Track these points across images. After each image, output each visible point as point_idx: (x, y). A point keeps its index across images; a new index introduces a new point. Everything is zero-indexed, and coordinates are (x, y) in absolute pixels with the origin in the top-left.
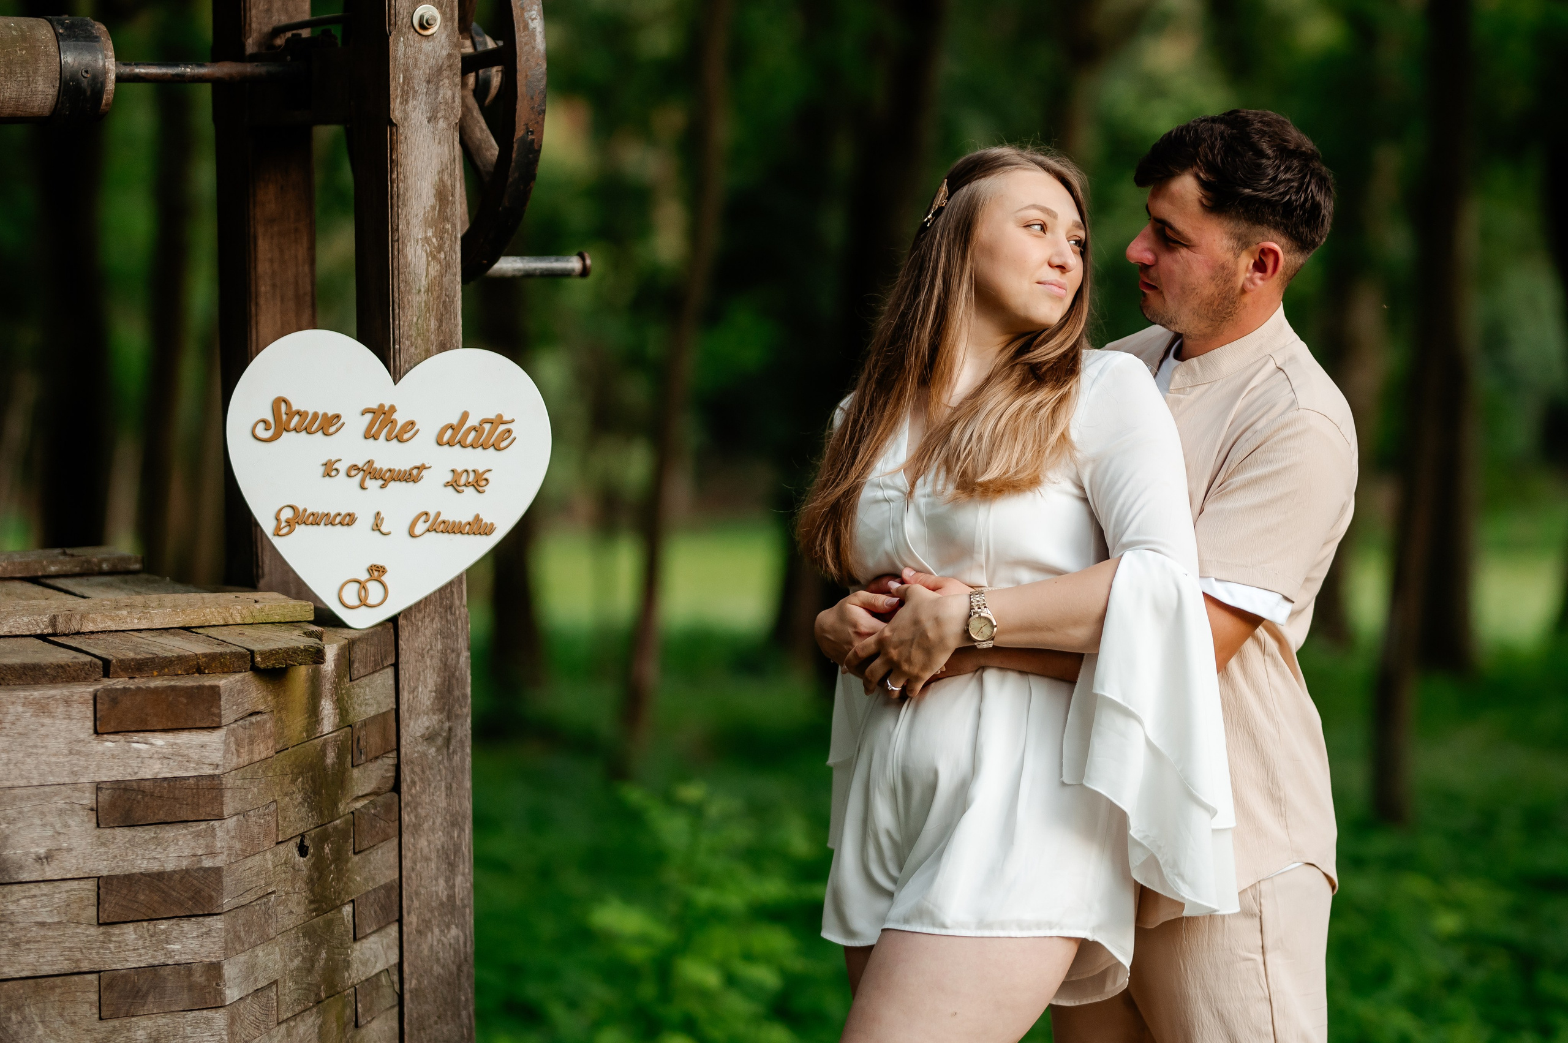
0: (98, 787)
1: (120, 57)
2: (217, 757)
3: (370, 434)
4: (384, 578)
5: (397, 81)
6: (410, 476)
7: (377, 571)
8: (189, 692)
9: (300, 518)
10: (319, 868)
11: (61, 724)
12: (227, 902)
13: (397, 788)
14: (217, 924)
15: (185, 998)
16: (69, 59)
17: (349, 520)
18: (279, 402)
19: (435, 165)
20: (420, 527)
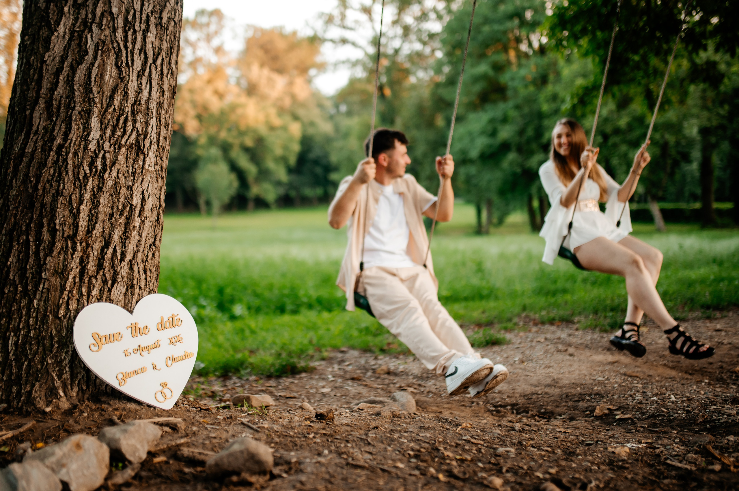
3: (134, 336)
4: (168, 386)
6: (156, 346)
7: (164, 385)
9: (127, 375)
17: (144, 369)
18: (94, 335)
20: (169, 362)
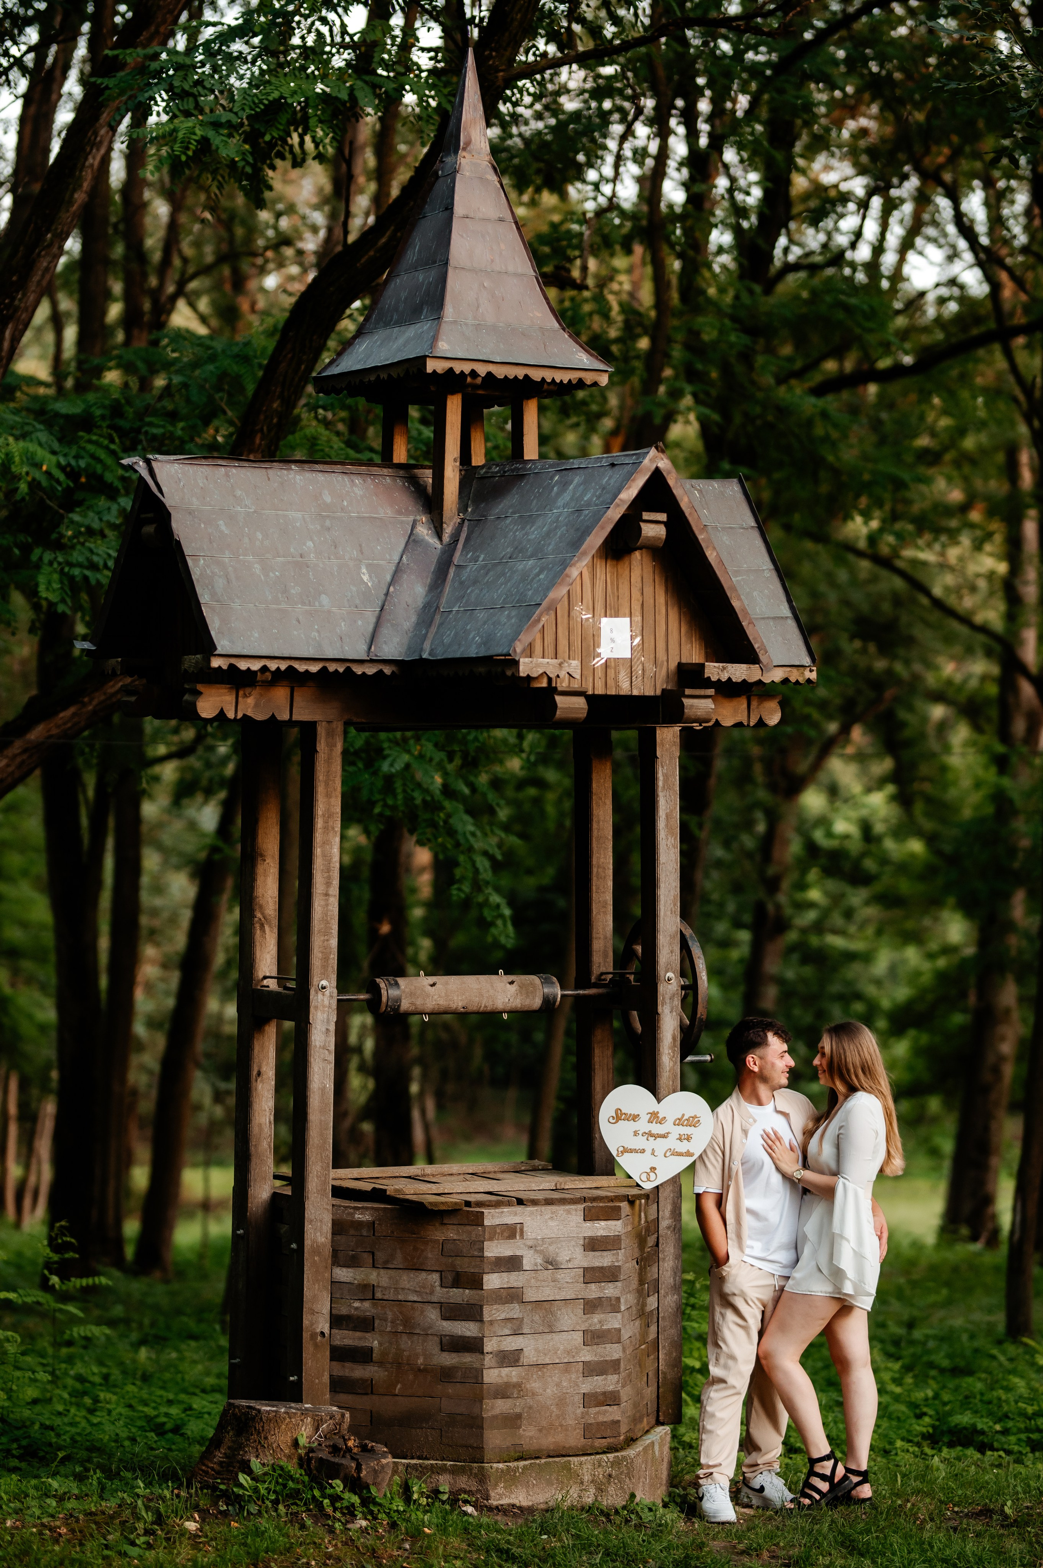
0: (585, 1238)
1: (562, 988)
2: (619, 1229)
3: (650, 1121)
4: (655, 1172)
5: (660, 999)
6: (664, 1136)
7: (653, 1169)
8: (611, 1207)
9: (626, 1150)
10: (640, 1269)
11: (574, 1217)
12: (622, 1277)
13: (657, 1245)
14: (619, 1284)
15: (609, 1309)
16: (546, 990)
17: (643, 1151)
18: (618, 1110)
19: (672, 1028)
20: (668, 1154)
